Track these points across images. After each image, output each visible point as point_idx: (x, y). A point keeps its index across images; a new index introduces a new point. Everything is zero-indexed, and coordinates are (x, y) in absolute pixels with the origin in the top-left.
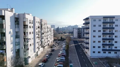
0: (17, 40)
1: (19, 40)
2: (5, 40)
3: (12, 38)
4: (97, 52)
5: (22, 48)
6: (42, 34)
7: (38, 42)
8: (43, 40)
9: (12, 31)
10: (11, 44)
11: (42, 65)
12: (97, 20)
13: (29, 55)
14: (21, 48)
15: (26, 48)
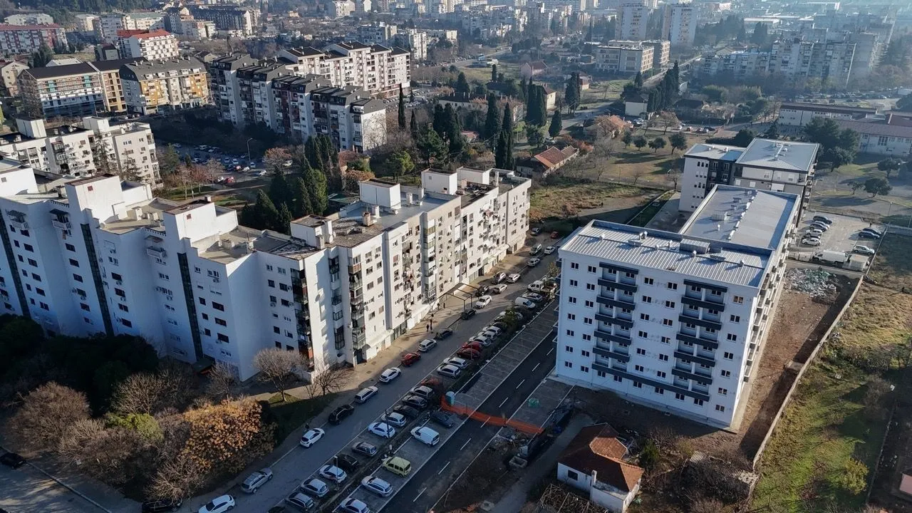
0: (336, 308)
1: (342, 307)
2: (307, 318)
3: (323, 308)
4: (576, 367)
5: (348, 327)
6: (427, 260)
7: (402, 299)
8: (431, 280)
9: (321, 292)
10: (322, 320)
11: (390, 376)
12: (583, 268)
13: (367, 342)
14: (345, 326)
15: (358, 326)
